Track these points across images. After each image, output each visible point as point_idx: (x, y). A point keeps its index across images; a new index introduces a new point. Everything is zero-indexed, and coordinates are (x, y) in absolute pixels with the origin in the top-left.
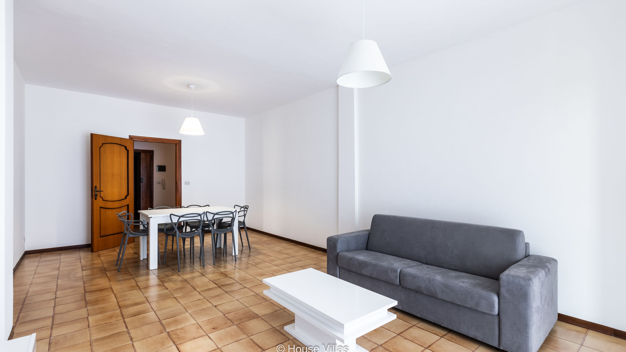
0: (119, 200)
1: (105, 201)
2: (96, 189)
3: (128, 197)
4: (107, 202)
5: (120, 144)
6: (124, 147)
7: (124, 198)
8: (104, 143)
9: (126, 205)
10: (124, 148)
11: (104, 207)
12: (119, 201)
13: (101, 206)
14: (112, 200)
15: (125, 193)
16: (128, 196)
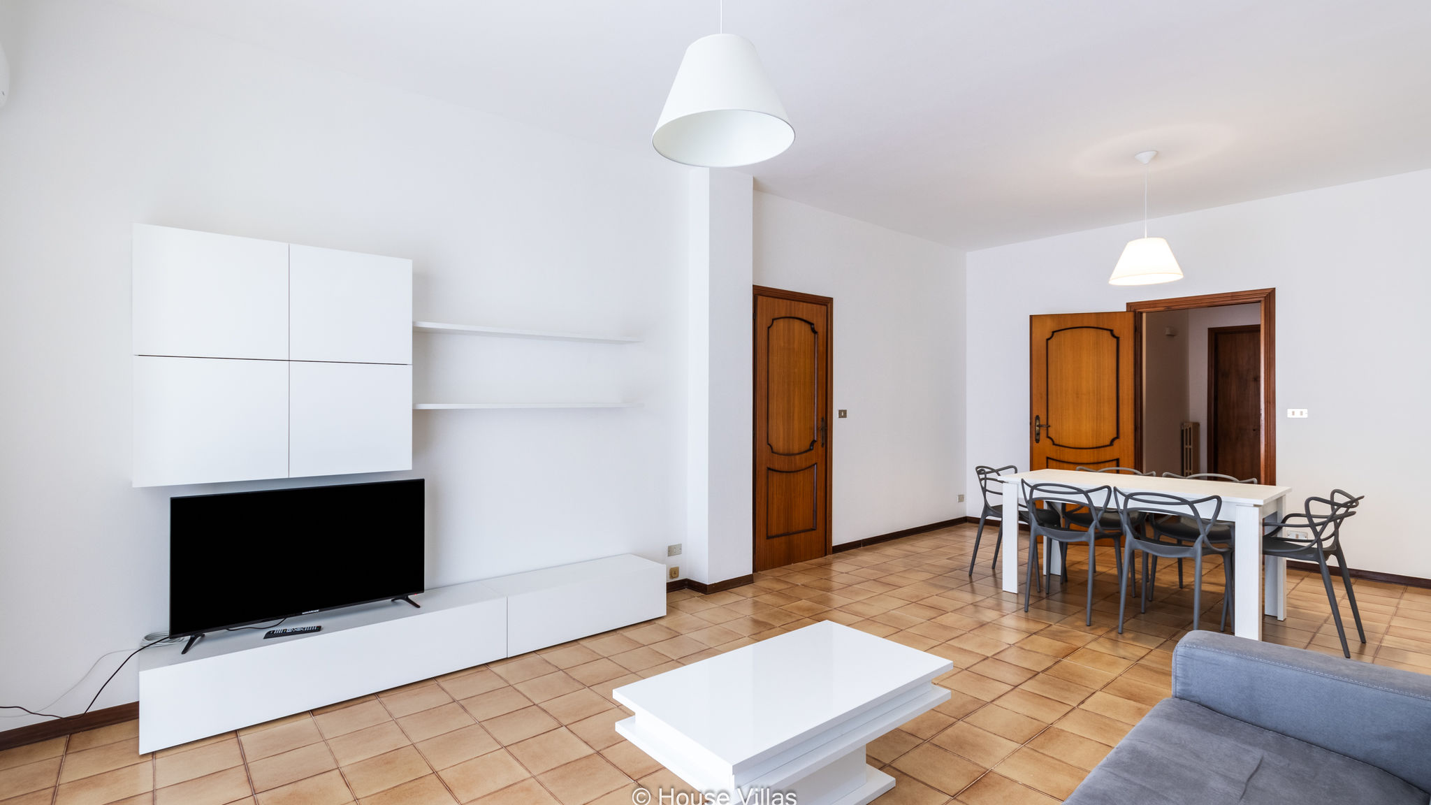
0: (1095, 446)
1: (1058, 447)
2: (1038, 421)
3: (1116, 442)
4: (1062, 448)
5: (1096, 326)
6: (1109, 332)
7: (1108, 442)
8: (1057, 329)
9: (1112, 460)
10: (1107, 334)
11: (1055, 458)
12: (1092, 450)
13: (1049, 456)
14: (1077, 446)
15: (1108, 431)
16: (1118, 440)
